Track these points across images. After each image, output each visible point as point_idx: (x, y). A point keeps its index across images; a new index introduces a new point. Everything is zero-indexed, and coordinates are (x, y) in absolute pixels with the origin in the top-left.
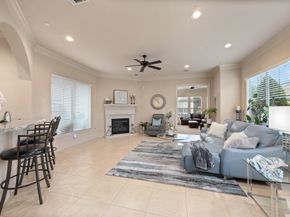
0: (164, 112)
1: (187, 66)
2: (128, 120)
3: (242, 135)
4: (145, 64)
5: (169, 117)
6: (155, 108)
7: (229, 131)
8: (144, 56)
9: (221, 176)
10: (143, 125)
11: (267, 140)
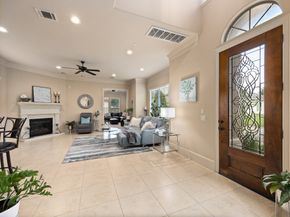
0: (91, 110)
1: (114, 75)
2: (51, 119)
3: (150, 123)
4: (83, 69)
5: (97, 115)
6: (82, 107)
7: (143, 122)
8: (83, 62)
9: (141, 146)
10: (69, 124)
11: (160, 123)
